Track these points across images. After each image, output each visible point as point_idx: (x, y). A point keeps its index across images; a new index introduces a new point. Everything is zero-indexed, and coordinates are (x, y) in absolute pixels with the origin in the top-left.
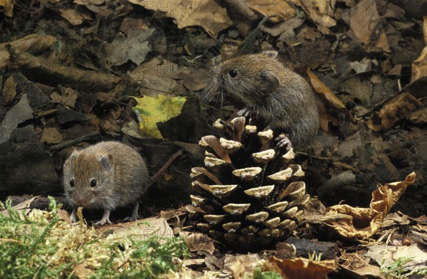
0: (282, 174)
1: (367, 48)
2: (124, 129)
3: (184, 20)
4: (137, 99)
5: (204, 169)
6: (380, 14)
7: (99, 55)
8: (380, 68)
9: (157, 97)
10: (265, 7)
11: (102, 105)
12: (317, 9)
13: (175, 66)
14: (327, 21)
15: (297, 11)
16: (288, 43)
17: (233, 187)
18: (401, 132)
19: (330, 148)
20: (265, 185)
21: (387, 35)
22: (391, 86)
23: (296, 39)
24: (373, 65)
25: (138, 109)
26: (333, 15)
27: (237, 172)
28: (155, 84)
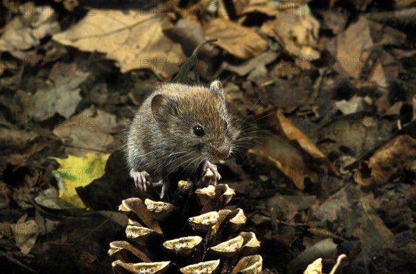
0: (230, 244)
1: (356, 83)
2: (38, 199)
3: (128, 62)
4: (59, 161)
5: (127, 243)
6: (375, 41)
7: (14, 108)
8: (374, 108)
9: (86, 158)
10: (229, 41)
11: (14, 170)
12: (294, 39)
13: (113, 118)
14: (309, 53)
15: (270, 43)
16: (258, 82)
17: (165, 264)
18: (401, 187)
19: (306, 211)
20: (207, 260)
21: (384, 66)
22: (389, 129)
23: (268, 77)
24: (365, 103)
25: (60, 173)
26: (315, 46)
27: (169, 244)
28: (85, 141)
